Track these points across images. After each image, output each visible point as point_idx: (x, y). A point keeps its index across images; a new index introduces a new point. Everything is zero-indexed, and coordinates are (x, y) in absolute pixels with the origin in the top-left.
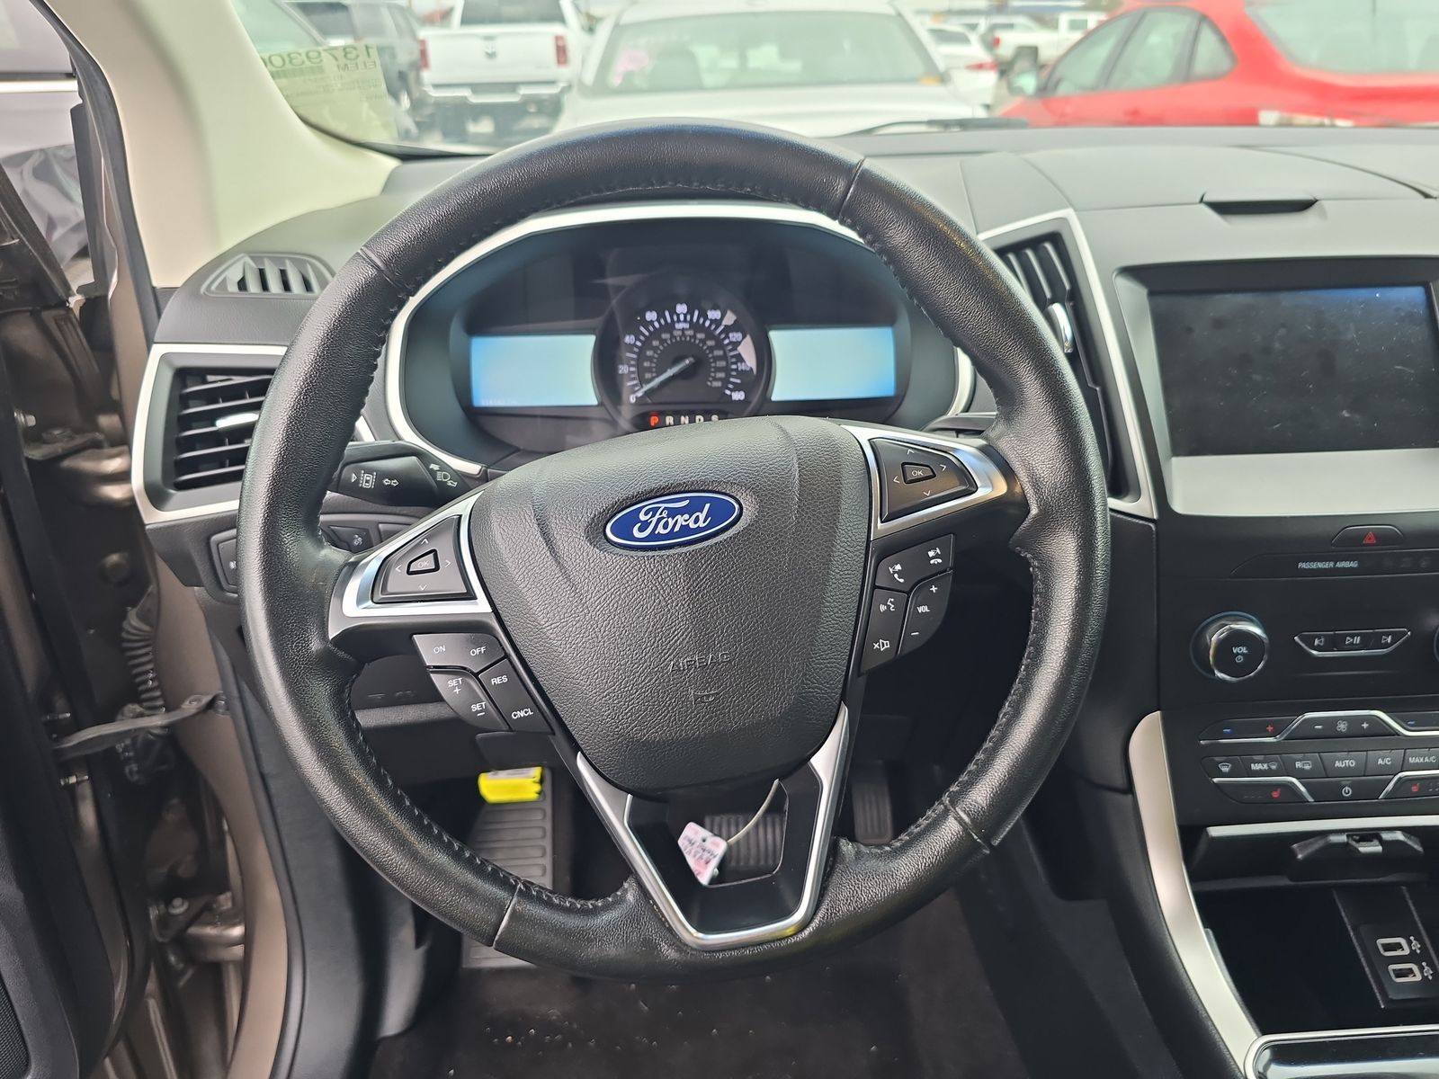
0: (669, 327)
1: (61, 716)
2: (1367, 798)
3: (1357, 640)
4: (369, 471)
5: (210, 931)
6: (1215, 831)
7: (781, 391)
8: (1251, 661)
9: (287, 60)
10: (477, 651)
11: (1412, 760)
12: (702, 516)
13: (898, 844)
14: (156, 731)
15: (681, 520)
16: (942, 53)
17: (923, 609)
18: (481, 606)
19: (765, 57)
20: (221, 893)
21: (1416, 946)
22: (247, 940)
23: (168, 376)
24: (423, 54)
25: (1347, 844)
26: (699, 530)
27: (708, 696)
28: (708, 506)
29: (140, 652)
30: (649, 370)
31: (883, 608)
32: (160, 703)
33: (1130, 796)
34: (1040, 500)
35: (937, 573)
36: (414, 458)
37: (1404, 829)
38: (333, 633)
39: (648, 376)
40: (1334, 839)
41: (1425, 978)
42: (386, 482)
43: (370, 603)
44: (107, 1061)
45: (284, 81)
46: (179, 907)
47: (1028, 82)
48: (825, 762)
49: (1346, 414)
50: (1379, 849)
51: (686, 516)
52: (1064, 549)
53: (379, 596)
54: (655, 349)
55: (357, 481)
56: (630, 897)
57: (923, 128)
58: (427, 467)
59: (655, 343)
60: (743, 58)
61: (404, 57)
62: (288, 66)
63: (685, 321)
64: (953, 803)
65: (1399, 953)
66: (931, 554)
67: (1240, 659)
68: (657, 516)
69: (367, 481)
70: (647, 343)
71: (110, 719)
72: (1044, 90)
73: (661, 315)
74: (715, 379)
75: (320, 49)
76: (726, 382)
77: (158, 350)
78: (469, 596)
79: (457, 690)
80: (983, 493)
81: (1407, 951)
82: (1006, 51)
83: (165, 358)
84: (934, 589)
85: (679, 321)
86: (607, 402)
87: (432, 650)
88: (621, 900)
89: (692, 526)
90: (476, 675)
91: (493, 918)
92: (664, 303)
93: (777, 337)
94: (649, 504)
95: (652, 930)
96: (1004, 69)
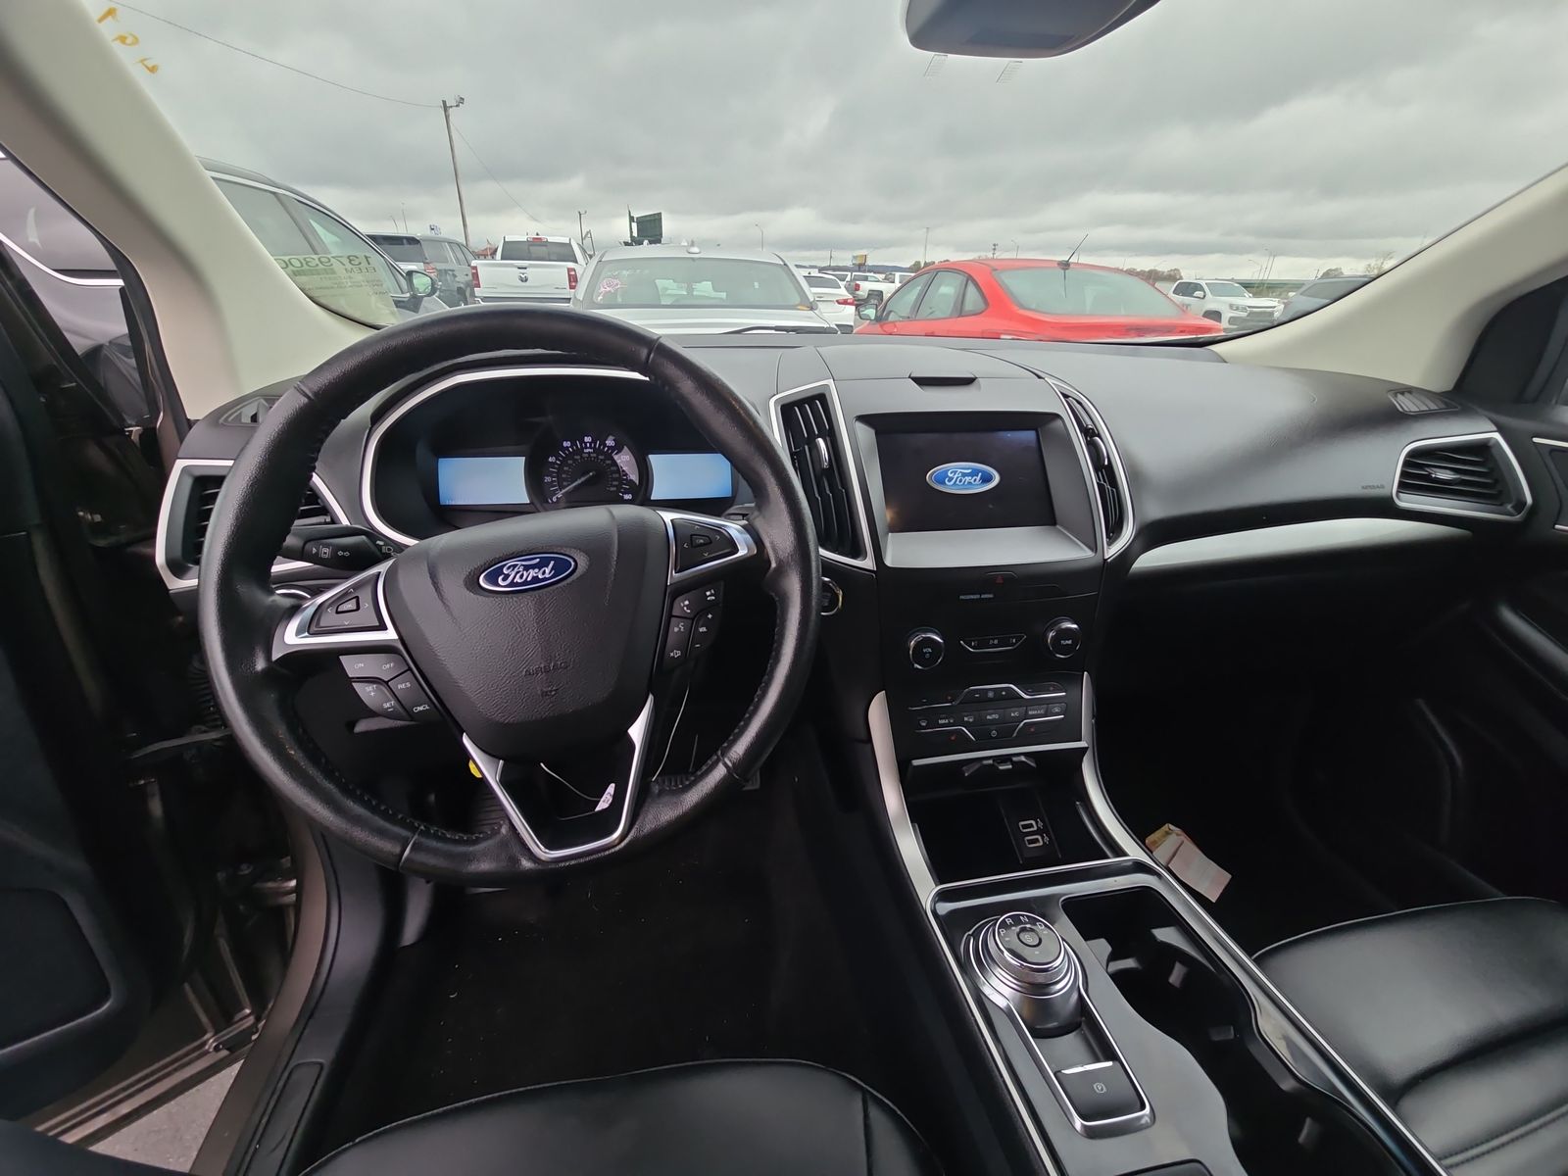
0: (580, 452)
1: (129, 735)
2: (1006, 739)
3: (996, 642)
4: (327, 546)
5: (270, 885)
6: (916, 763)
7: (657, 494)
8: (934, 656)
9: (304, 262)
10: (388, 666)
11: (1030, 713)
12: (547, 571)
13: (687, 783)
14: (217, 744)
15: (532, 573)
16: (812, 292)
17: (703, 629)
18: (390, 634)
19: (705, 288)
20: (282, 858)
21: (1041, 824)
22: (298, 890)
23: (188, 482)
24: (476, 276)
25: (993, 765)
26: (545, 579)
27: (551, 691)
28: (552, 563)
29: (203, 686)
30: (565, 480)
31: (676, 629)
32: (219, 723)
33: (869, 745)
34: (777, 558)
35: (710, 606)
36: (364, 537)
37: (1025, 754)
38: (276, 655)
39: (565, 483)
40: (985, 762)
41: (1044, 843)
42: (340, 553)
43: (306, 634)
44: (187, 986)
45: (303, 279)
46: (246, 870)
47: (871, 312)
48: (637, 731)
49: (991, 506)
50: (1011, 767)
51: (537, 570)
52: (793, 585)
53: (314, 629)
54: (569, 466)
55: (317, 553)
56: (504, 830)
57: (773, 332)
58: (374, 543)
59: (570, 462)
60: (690, 290)
61: (462, 278)
62: (305, 267)
63: (590, 447)
64: (723, 755)
65: (1032, 829)
66: (708, 593)
67: (927, 656)
68: (516, 570)
69: (325, 553)
70: (564, 461)
71: (180, 736)
72: (878, 319)
73: (573, 444)
74: (612, 486)
75: (329, 256)
76: (619, 487)
77: (180, 465)
78: (382, 627)
79: (372, 694)
80: (742, 552)
81: (1035, 828)
82: (863, 293)
83: (185, 470)
84: (710, 616)
85: (586, 448)
86: (536, 501)
87: (353, 666)
88: (498, 832)
89: (540, 577)
90: (387, 683)
91: (397, 850)
92: (576, 436)
93: (654, 459)
94: (511, 563)
95: (516, 849)
96: (859, 303)
